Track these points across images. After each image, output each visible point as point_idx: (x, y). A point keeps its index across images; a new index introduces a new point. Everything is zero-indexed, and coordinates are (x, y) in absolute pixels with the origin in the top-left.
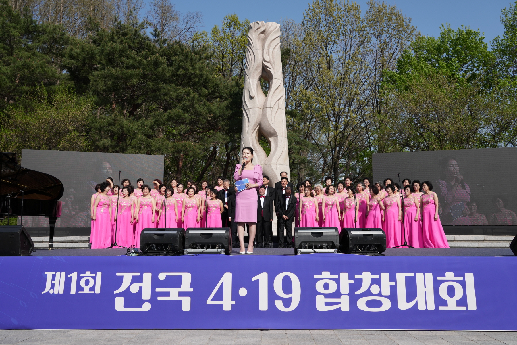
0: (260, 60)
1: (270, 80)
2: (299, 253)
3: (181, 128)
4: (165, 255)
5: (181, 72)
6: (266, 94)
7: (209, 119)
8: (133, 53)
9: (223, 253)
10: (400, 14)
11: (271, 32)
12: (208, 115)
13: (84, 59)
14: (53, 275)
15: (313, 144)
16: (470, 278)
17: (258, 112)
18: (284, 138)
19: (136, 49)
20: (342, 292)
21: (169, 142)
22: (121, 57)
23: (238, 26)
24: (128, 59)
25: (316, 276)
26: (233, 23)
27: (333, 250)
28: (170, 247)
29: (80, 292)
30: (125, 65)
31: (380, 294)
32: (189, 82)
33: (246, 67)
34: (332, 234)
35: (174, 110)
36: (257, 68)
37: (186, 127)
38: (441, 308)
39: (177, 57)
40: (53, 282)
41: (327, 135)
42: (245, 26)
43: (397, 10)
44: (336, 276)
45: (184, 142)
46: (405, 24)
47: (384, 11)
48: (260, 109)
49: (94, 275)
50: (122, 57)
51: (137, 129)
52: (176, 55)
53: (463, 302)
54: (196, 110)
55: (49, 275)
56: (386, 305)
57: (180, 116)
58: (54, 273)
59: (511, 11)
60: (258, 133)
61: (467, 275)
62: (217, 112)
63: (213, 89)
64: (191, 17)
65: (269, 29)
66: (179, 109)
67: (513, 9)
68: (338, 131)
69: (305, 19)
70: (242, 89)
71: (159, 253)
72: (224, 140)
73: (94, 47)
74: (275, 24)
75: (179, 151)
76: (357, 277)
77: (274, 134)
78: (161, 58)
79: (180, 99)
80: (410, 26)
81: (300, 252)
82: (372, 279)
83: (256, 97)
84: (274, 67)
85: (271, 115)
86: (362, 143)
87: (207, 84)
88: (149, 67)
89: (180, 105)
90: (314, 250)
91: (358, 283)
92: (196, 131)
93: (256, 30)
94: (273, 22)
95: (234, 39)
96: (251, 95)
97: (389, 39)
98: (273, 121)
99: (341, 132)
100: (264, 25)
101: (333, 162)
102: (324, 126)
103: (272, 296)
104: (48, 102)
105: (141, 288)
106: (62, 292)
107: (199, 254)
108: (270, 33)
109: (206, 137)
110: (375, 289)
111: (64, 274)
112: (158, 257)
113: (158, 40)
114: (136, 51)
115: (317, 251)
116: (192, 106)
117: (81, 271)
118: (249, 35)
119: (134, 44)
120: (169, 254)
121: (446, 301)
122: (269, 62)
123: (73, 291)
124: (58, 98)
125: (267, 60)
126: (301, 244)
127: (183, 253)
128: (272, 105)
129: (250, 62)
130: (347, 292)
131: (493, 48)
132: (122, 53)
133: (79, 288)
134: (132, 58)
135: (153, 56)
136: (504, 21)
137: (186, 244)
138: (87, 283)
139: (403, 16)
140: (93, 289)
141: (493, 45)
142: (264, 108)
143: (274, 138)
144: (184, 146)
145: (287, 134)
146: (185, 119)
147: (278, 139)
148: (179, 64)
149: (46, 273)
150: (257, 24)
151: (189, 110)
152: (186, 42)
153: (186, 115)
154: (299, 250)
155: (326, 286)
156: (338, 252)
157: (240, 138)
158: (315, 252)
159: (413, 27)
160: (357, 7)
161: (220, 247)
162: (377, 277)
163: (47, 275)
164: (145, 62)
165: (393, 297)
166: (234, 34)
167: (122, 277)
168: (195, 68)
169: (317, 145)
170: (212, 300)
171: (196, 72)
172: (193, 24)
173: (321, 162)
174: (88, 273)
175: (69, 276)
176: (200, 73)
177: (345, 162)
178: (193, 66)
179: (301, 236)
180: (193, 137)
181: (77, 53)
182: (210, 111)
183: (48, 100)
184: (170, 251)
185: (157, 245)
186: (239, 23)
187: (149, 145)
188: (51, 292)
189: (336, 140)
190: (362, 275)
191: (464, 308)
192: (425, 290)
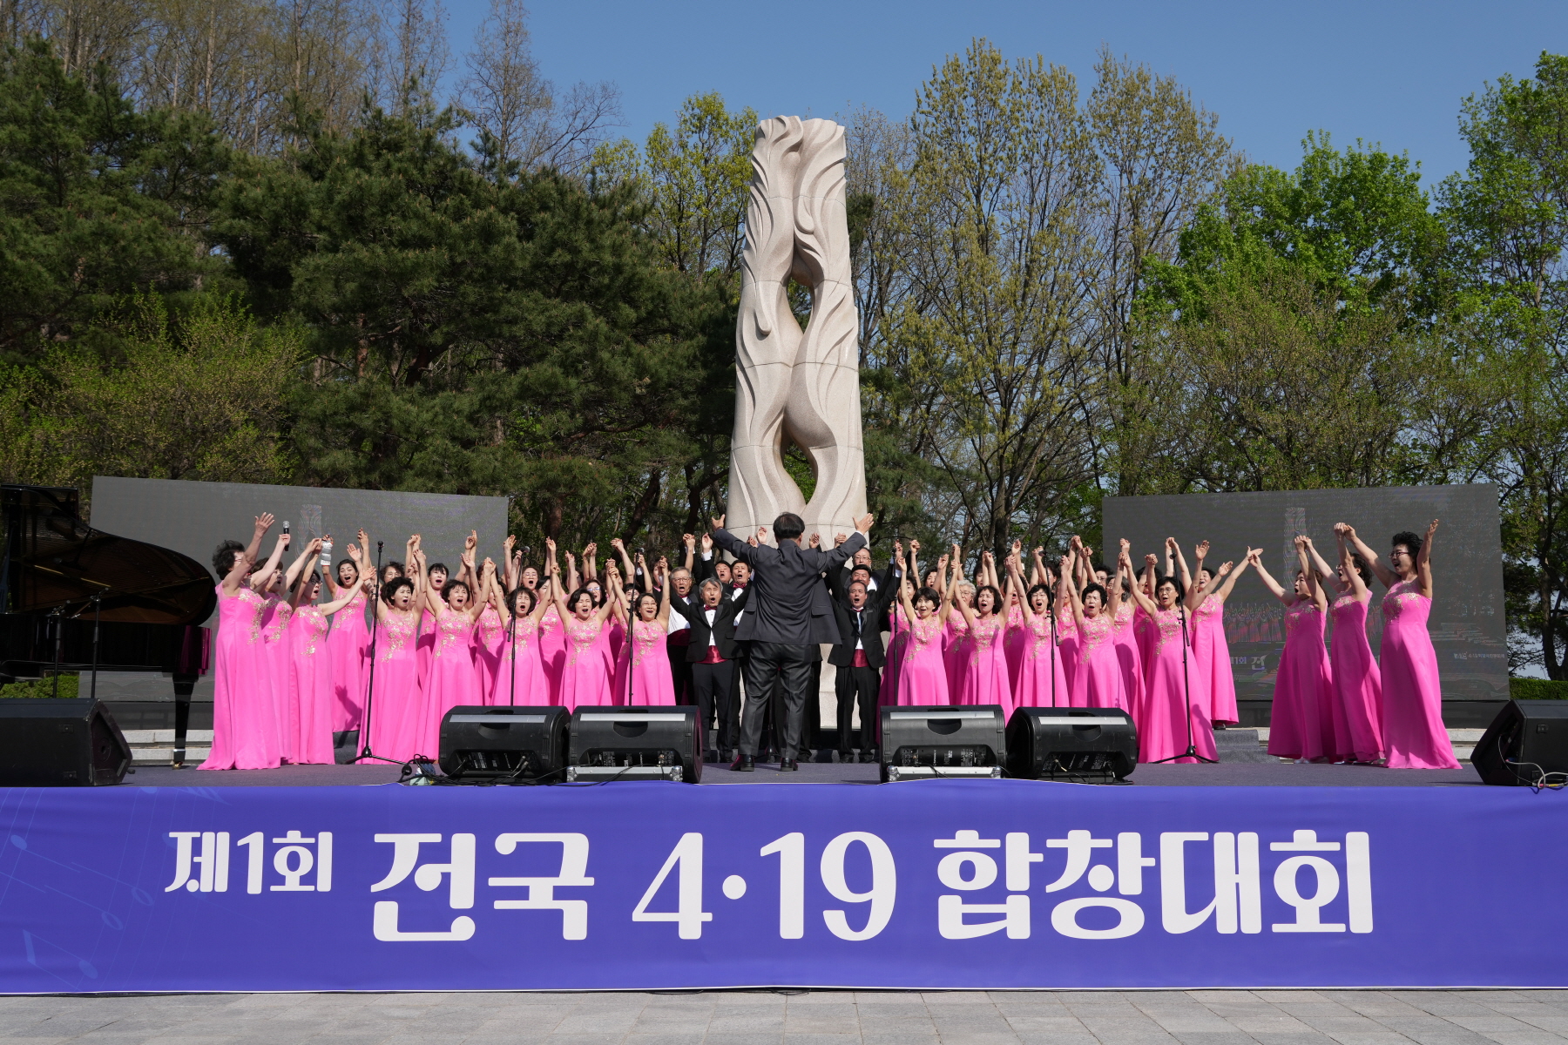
0: (786, 227)
1: (815, 285)
2: (892, 778)
3: (558, 421)
4: (512, 784)
5: (560, 257)
6: (803, 322)
7: (638, 391)
8: (421, 203)
9: (677, 778)
10: (1186, 100)
11: (819, 147)
12: (636, 381)
13: (277, 217)
14: (194, 839)
15: (939, 468)
16: (1358, 845)
17: (780, 374)
18: (853, 451)
19: (428, 189)
20: (1010, 886)
21: (523, 460)
22: (384, 214)
23: (724, 127)
24: (405, 220)
25: (939, 843)
26: (709, 117)
27: (988, 770)
28: (525, 760)
29: (273, 888)
30: (395, 239)
31: (1114, 892)
32: (582, 287)
33: (748, 247)
34: (986, 724)
35: (537, 366)
36: (778, 251)
37: (572, 416)
38: (1278, 928)
39: (546, 215)
40: (196, 859)
41: (977, 441)
42: (745, 128)
43: (1178, 89)
44: (995, 843)
45: (566, 459)
46: (1199, 132)
47: (1142, 92)
48: (786, 368)
49: (312, 840)
50: (387, 213)
51: (432, 422)
52: (545, 207)
53: (1337, 910)
54: (601, 368)
55: (184, 840)
56: (1132, 921)
57: (556, 385)
58: (197, 835)
59: (1488, 105)
60: (780, 434)
61: (1351, 837)
62: (663, 373)
63: (650, 307)
64: (587, 98)
65: (813, 139)
66: (553, 364)
67: (1494, 98)
68: (1009, 433)
69: (920, 110)
70: (736, 309)
71: (495, 776)
72: (684, 453)
73: (304, 182)
74: (830, 125)
75: (552, 485)
76: (1052, 843)
77: (825, 440)
78: (501, 219)
79: (555, 335)
80: (1215, 138)
81: (895, 775)
82: (1093, 850)
83: (775, 333)
84: (827, 247)
85: (818, 384)
86: (1076, 465)
87: (633, 294)
88: (467, 245)
89: (556, 352)
90: (937, 769)
91: (1056, 862)
92: (602, 428)
93: (777, 140)
94: (825, 118)
95: (711, 164)
96: (763, 328)
97: (1155, 171)
98: (823, 403)
99: (1017, 434)
100: (799, 127)
101: (992, 518)
102: (968, 416)
103: (817, 898)
104: (168, 341)
105: (446, 877)
106: (222, 886)
107: (609, 781)
108: (817, 152)
109: (629, 445)
110: (1101, 878)
111: (224, 837)
112: (493, 787)
113: (492, 166)
114: (429, 195)
115: (942, 773)
116: (592, 355)
117: (274, 830)
118: (756, 154)
119: (424, 175)
120: (524, 780)
121: (1293, 910)
122: (812, 233)
123: (254, 886)
124: (200, 328)
125: (808, 227)
126: (898, 752)
127: (564, 779)
128: (821, 357)
129: (758, 233)
130: (1025, 886)
131: (1440, 205)
132: (388, 201)
133: (271, 876)
134: (417, 215)
135: (479, 213)
136: (1468, 130)
137: (574, 752)
138: (293, 861)
139: (1196, 107)
140: (310, 878)
141: (1440, 196)
142: (798, 364)
143: (825, 450)
144: (568, 470)
145: (864, 439)
146: (570, 392)
147: (837, 454)
148: (555, 234)
149: (172, 835)
150: (780, 124)
151: (580, 367)
152: (574, 170)
153: (573, 382)
154: (893, 768)
155: (967, 871)
156: (1003, 774)
157: (730, 450)
158: (937, 775)
159: (1221, 139)
160: (1067, 80)
161: (670, 762)
162: (1107, 843)
163: (176, 839)
164: (456, 228)
165: (1150, 899)
166: (713, 151)
167: (391, 846)
168: (598, 248)
169: (950, 470)
170: (648, 910)
171: (601, 259)
172: (592, 118)
173: (960, 519)
174: (294, 836)
175: (241, 843)
176: (616, 260)
177: (1026, 520)
178: (592, 241)
179: (898, 731)
180: (593, 443)
181: (255, 200)
182: (641, 370)
183: (170, 334)
184: (527, 773)
185: (489, 756)
186: (727, 120)
187: (467, 469)
188: (192, 886)
189: (1001, 458)
190: (1066, 837)
191: (1340, 928)
192: (1237, 878)
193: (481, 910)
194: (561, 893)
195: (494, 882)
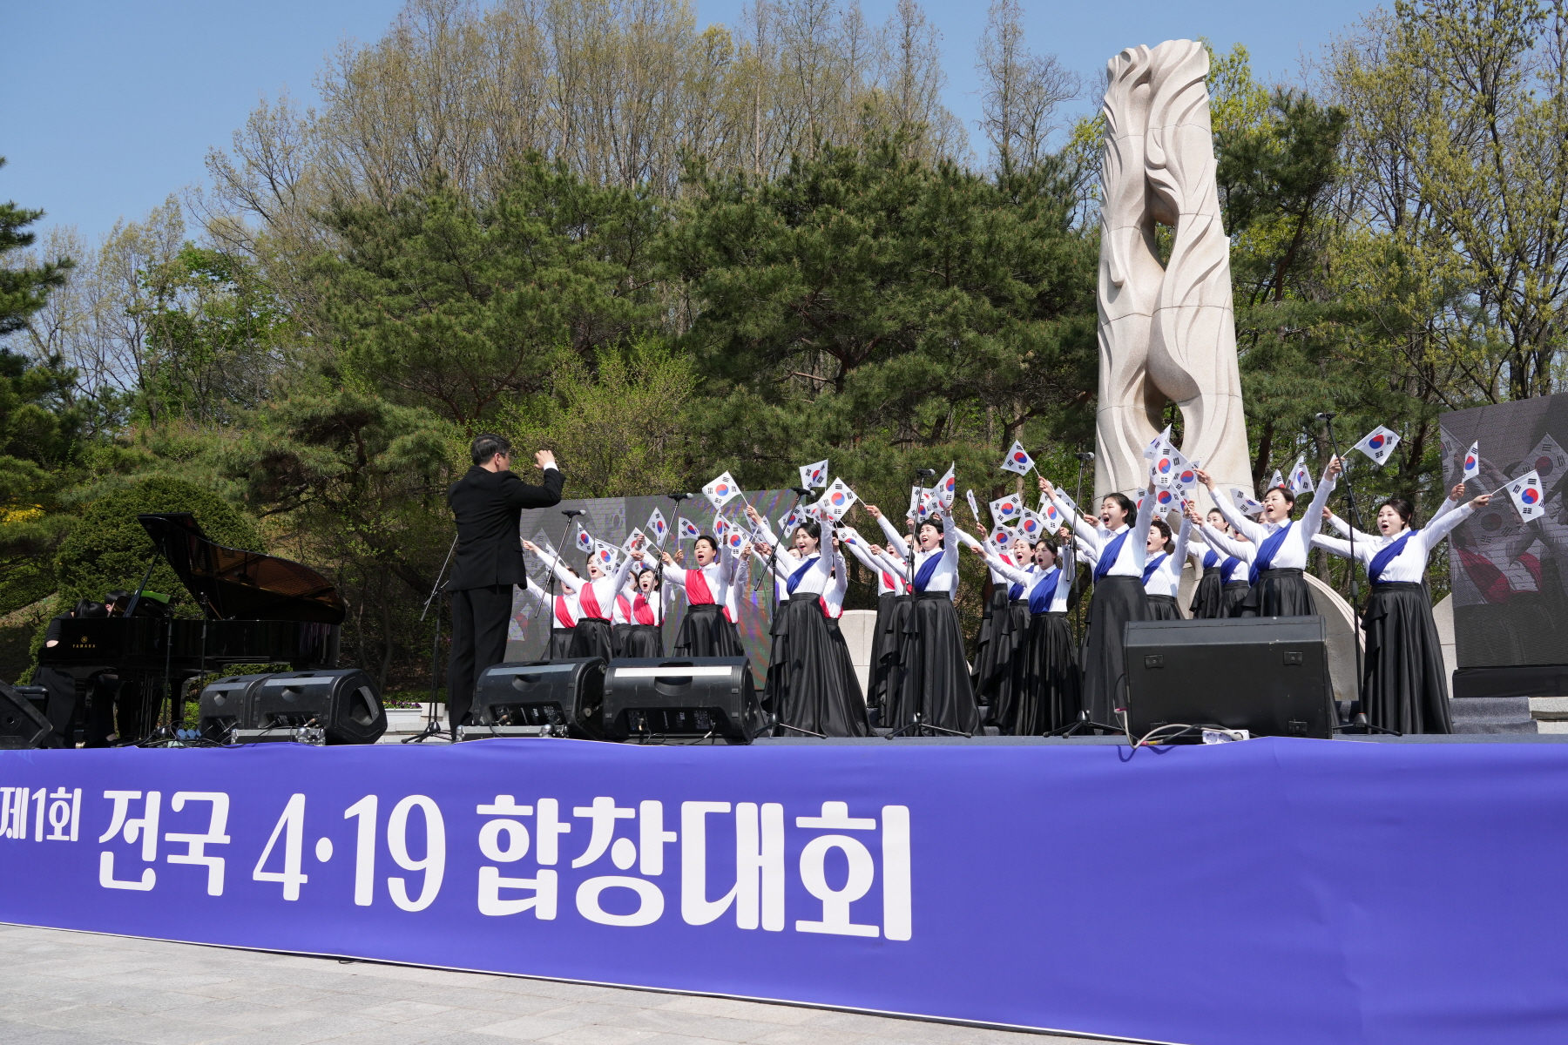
14: (12, 794)
16: (897, 821)
20: (541, 860)
25: (482, 809)
29: (48, 837)
31: (634, 871)
38: (802, 926)
40: (11, 811)
44: (527, 810)
49: (72, 796)
53: (869, 908)
56: (652, 908)
61: (888, 811)
76: (579, 812)
82: (618, 821)
90: (495, 728)
103: (385, 866)
105: (141, 830)
106: (23, 836)
110: (623, 854)
121: (819, 903)
123: (39, 837)
130: (553, 860)
133: (48, 829)
138: (59, 814)
140: (67, 829)
155: (504, 841)
162: (629, 813)
165: (670, 882)
167: (114, 800)
170: (264, 869)
174: (64, 792)
188: (9, 833)
190: (591, 805)
191: (871, 931)
192: (760, 861)
193: (159, 865)
194: (210, 850)
195: (170, 837)
